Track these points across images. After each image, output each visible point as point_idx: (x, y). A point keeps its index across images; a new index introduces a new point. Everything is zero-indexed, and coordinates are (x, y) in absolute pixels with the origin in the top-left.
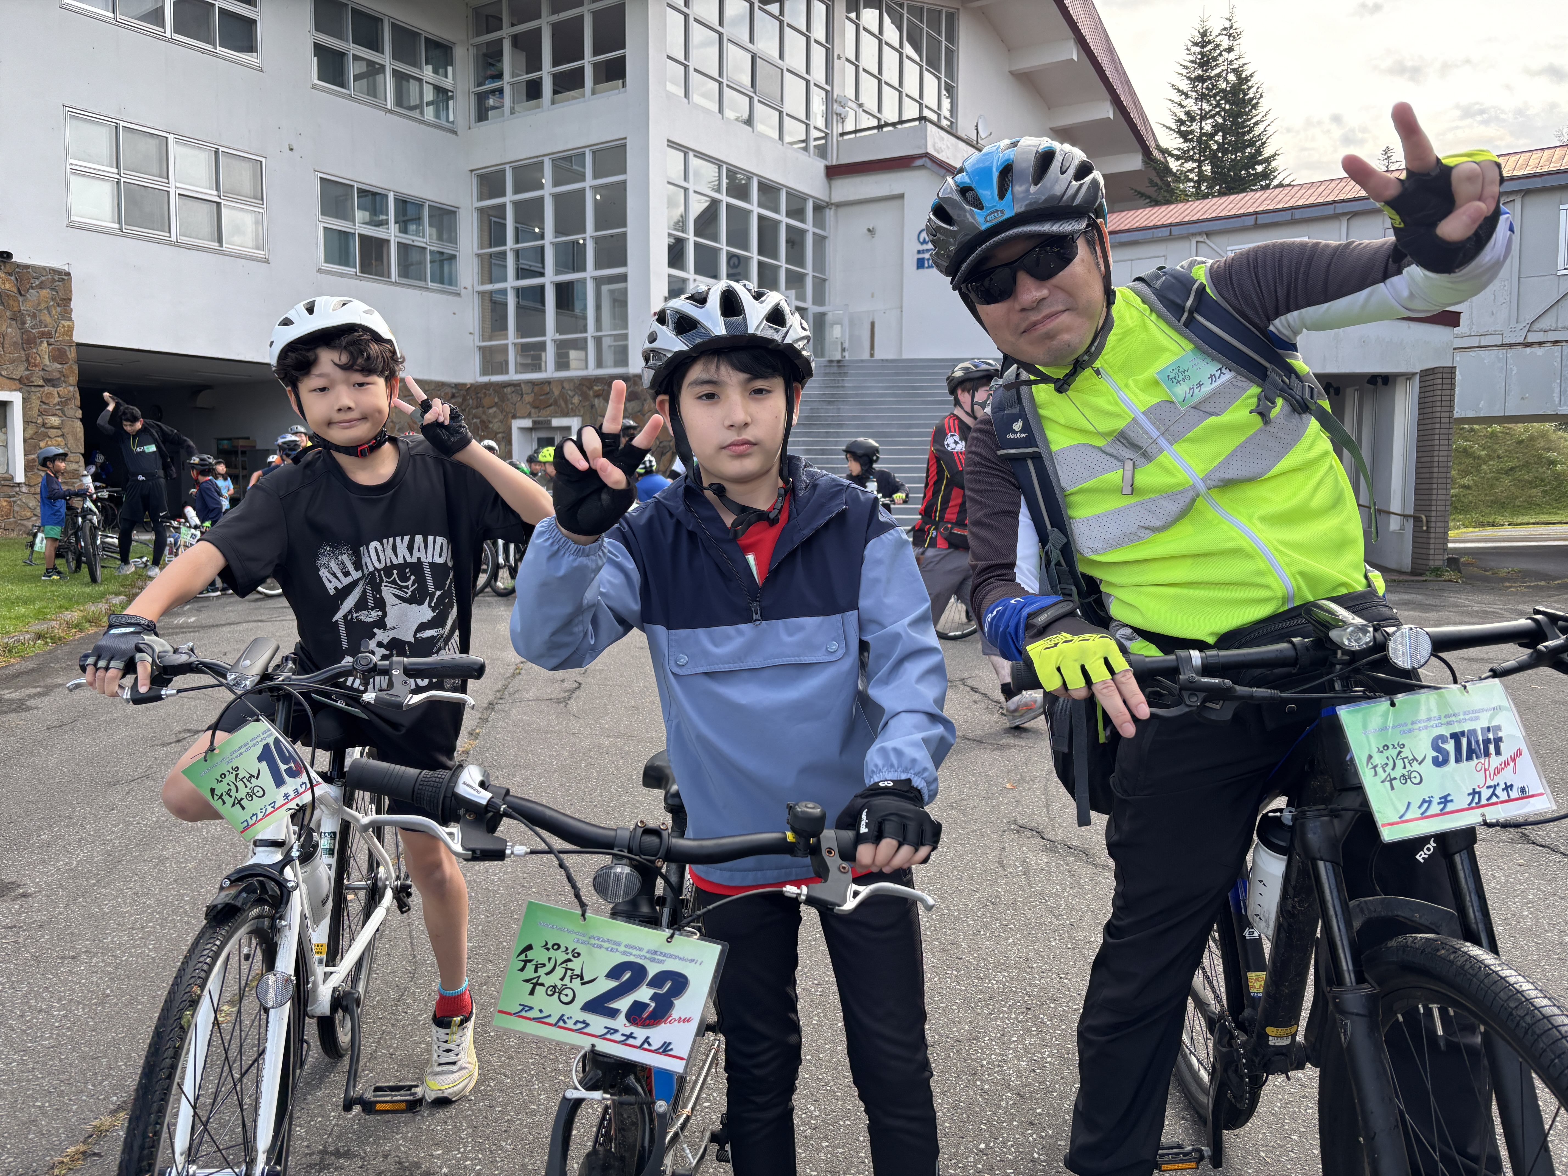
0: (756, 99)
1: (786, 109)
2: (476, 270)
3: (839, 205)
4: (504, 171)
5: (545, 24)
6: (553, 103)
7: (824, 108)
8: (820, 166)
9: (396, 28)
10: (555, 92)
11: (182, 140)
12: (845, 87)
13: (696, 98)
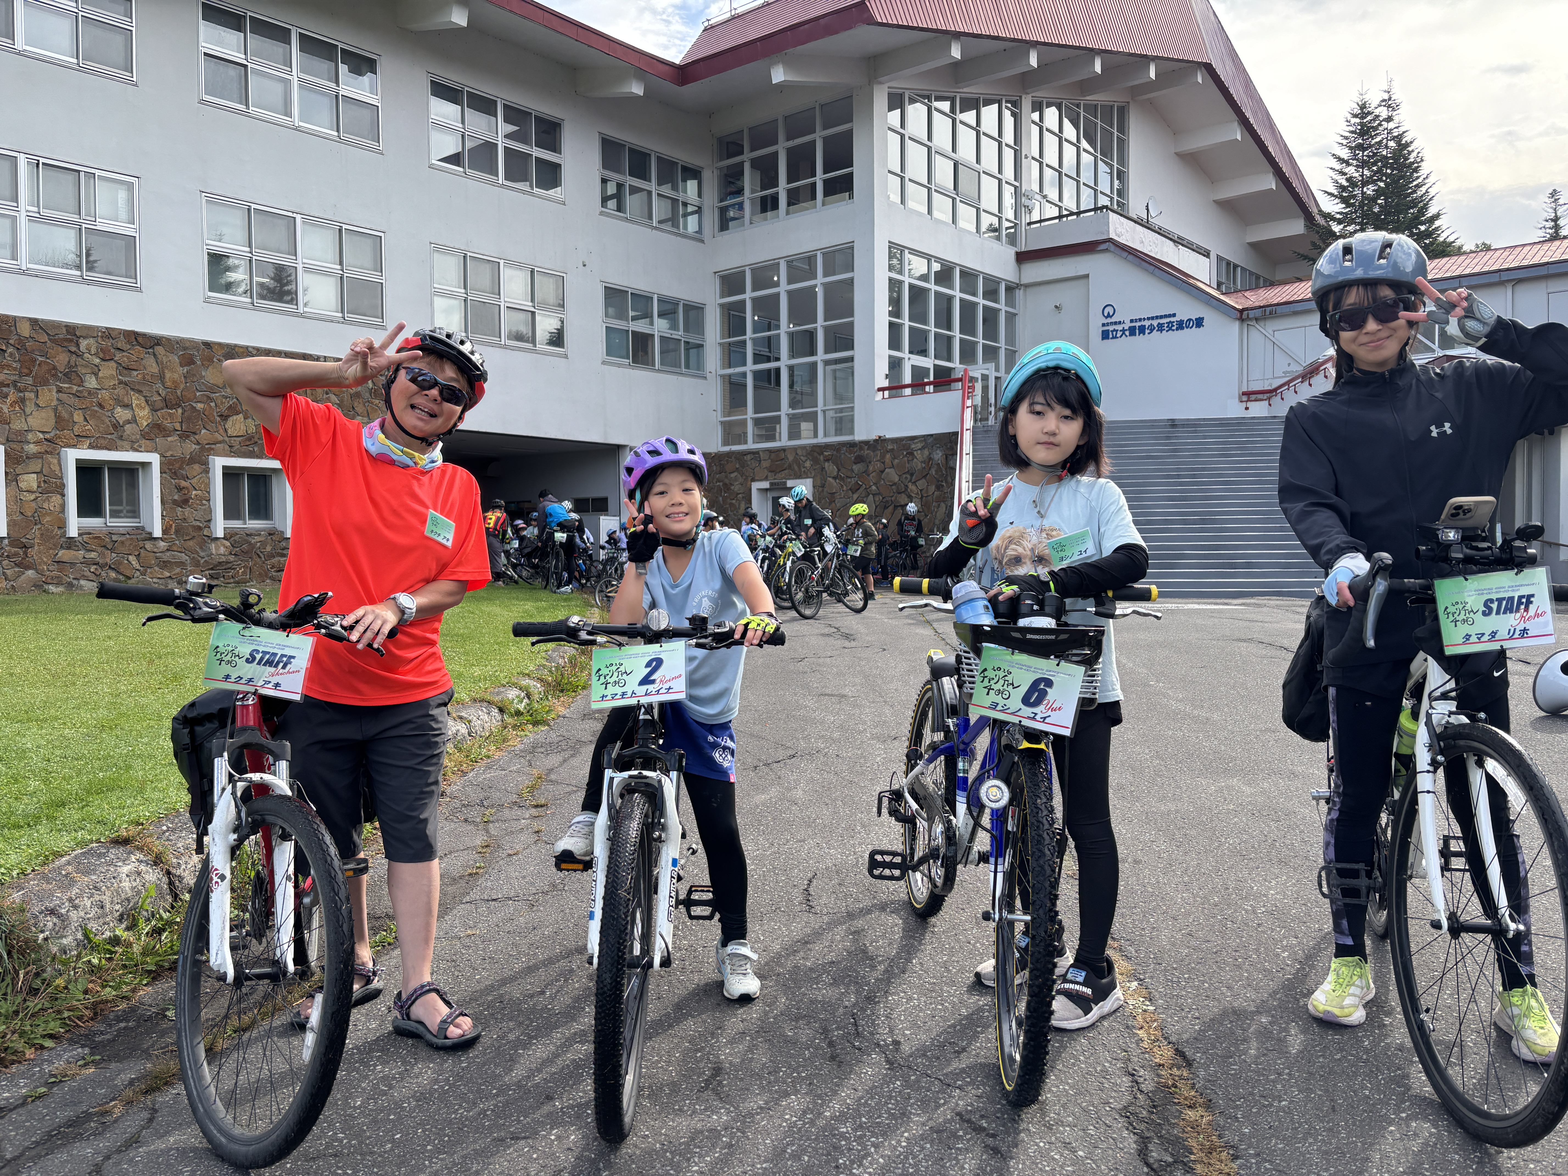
0: (958, 199)
1: (983, 205)
2: (718, 357)
3: (1027, 286)
4: (744, 271)
5: (781, 149)
6: (788, 213)
7: (1013, 201)
8: (1011, 252)
9: (660, 159)
10: (789, 204)
11: (510, 264)
12: (1031, 182)
13: (911, 204)
